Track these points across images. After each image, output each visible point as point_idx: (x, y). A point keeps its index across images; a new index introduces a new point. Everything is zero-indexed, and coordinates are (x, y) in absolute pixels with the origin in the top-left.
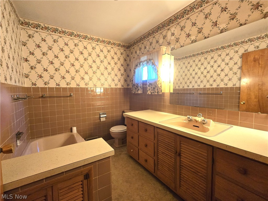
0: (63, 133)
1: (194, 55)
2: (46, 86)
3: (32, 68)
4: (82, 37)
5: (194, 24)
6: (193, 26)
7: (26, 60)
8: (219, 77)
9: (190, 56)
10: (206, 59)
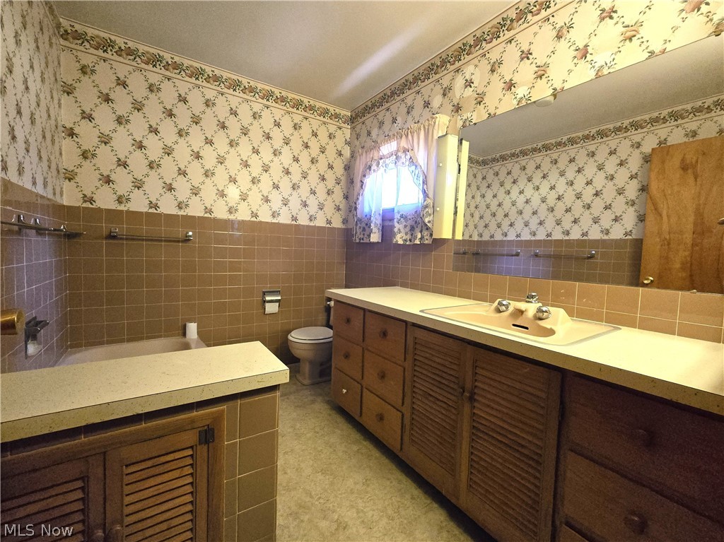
0: (160, 336)
1: (524, 153)
2: (122, 208)
3: (85, 155)
4: (225, 83)
5: (526, 55)
6: (522, 59)
7: (71, 133)
8: (587, 212)
9: (513, 155)
10: (555, 164)
